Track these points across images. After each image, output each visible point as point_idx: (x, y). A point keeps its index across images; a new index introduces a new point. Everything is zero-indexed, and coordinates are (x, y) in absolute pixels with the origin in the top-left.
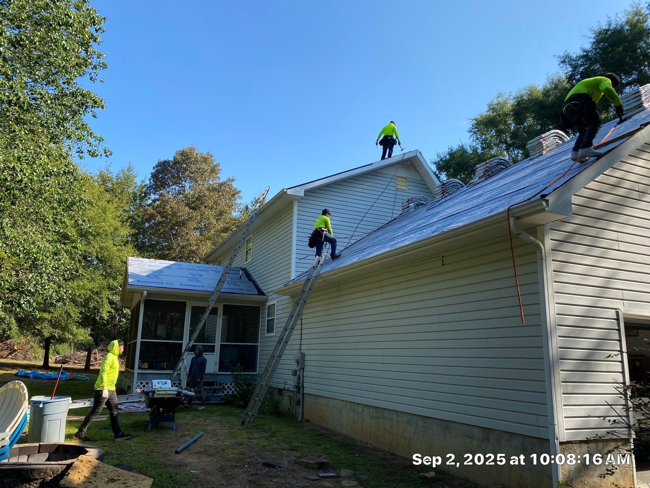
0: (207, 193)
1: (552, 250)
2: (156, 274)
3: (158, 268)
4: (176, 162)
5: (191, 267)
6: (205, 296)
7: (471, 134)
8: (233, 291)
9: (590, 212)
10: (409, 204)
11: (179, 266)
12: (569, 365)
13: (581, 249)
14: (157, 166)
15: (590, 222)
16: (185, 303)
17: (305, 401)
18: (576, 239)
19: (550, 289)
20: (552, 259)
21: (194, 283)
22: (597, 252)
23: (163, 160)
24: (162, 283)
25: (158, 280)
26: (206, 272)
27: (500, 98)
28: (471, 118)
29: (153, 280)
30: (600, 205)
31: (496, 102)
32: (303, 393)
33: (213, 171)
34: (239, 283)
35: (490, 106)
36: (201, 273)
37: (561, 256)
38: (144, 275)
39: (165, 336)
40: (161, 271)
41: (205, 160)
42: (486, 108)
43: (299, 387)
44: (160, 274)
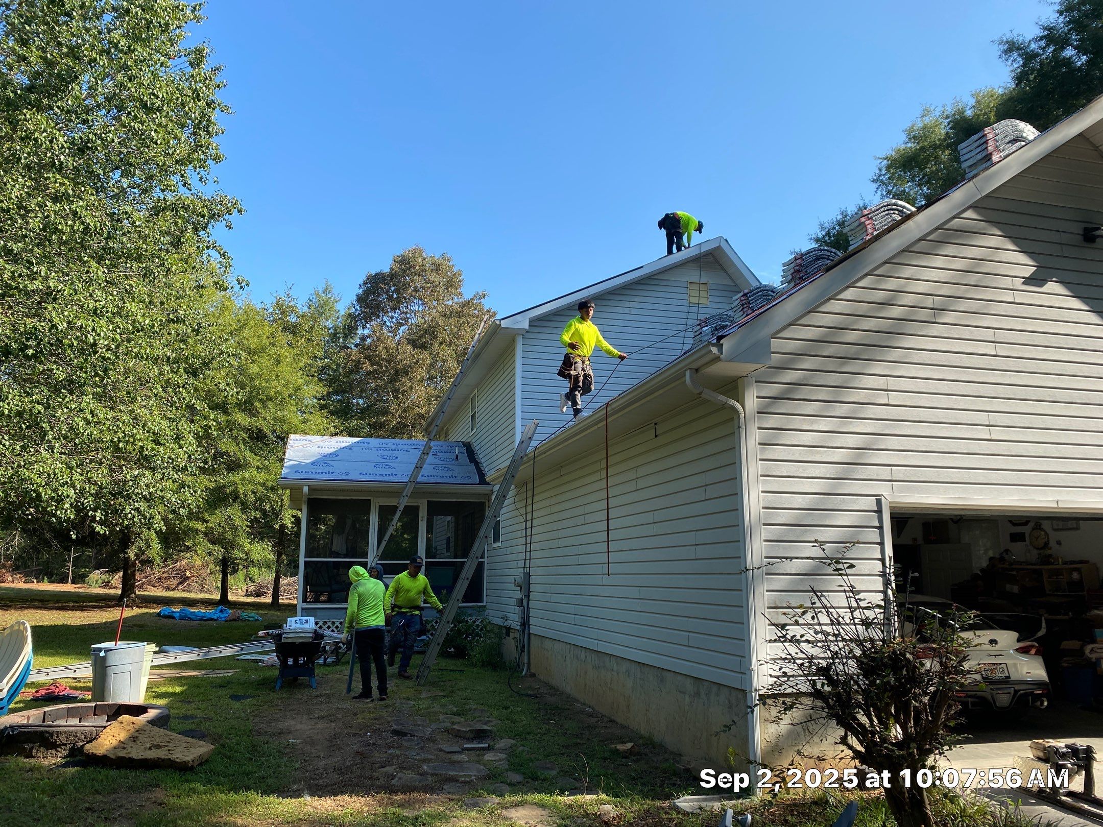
0: (441, 321)
1: (758, 413)
2: (326, 460)
3: (333, 450)
4: (393, 275)
5: (384, 446)
6: (394, 491)
7: (876, 185)
8: (439, 480)
9: (831, 349)
10: (702, 328)
11: (366, 445)
12: (780, 582)
13: (811, 408)
14: (365, 283)
15: (831, 364)
16: (368, 503)
17: (531, 645)
18: (805, 392)
19: (752, 470)
20: (757, 426)
21: (382, 471)
22: (843, 409)
23: (374, 273)
24: (332, 473)
25: (327, 469)
26: (405, 452)
27: (927, 118)
28: (880, 156)
29: (319, 469)
30: (852, 336)
31: (920, 125)
32: (529, 634)
33: (452, 284)
34: (452, 467)
35: (908, 132)
36: (396, 453)
37: (773, 421)
38: (308, 461)
39: (344, 552)
40: (335, 454)
41: (437, 268)
42: (904, 137)
43: (525, 623)
44: (334, 459)
